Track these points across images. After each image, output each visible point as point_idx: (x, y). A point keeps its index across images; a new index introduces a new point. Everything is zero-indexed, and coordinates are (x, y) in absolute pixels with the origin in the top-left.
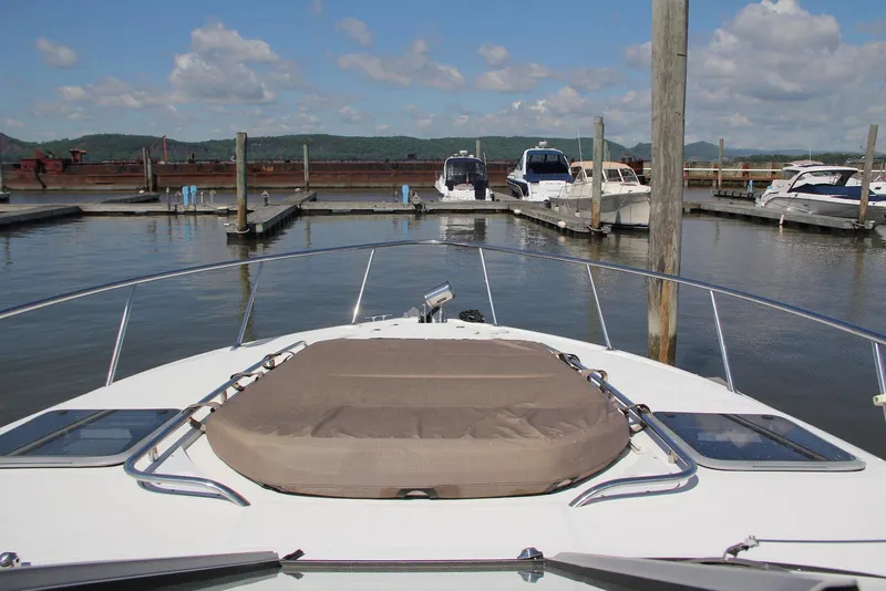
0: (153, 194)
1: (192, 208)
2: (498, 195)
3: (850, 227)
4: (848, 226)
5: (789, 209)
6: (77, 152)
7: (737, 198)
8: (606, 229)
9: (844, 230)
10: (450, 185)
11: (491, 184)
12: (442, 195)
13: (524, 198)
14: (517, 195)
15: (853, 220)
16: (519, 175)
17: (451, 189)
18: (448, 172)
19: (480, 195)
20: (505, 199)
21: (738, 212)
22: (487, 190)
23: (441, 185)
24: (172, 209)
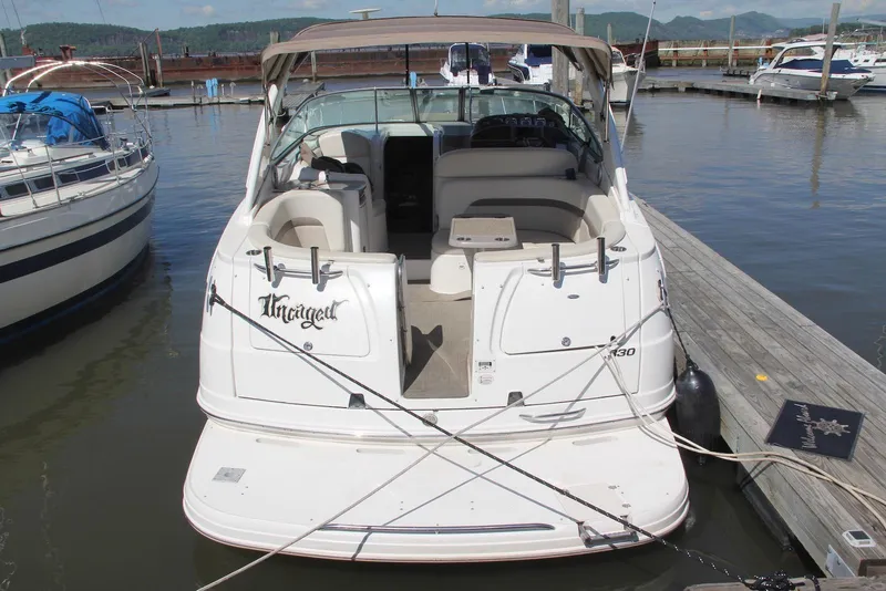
0: (164, 88)
1: (215, 100)
2: (500, 80)
3: (815, 99)
4: (811, 97)
5: (773, 85)
6: (67, 48)
7: (730, 75)
8: (588, 106)
9: (808, 101)
10: (455, 71)
11: (493, 70)
12: (448, 81)
13: (525, 82)
14: (518, 79)
15: (817, 92)
16: (520, 60)
17: (455, 75)
18: (452, 59)
19: (483, 80)
20: (507, 83)
21: (724, 89)
22: (490, 75)
23: (446, 71)
24: (198, 101)
